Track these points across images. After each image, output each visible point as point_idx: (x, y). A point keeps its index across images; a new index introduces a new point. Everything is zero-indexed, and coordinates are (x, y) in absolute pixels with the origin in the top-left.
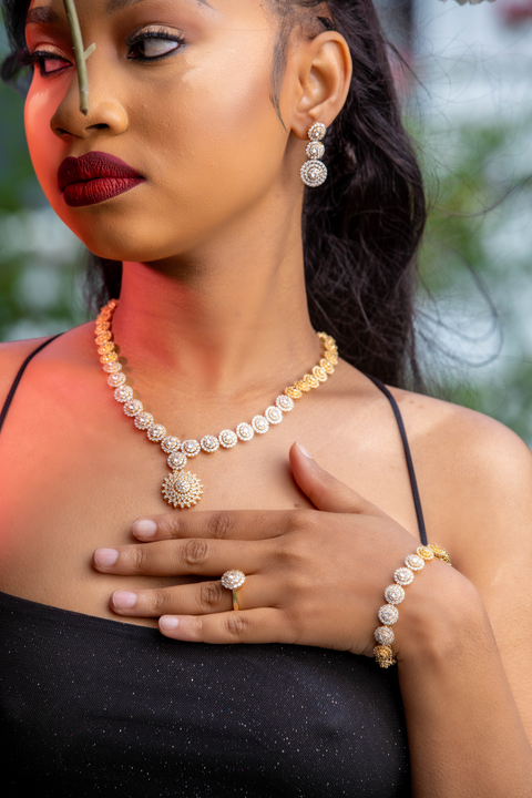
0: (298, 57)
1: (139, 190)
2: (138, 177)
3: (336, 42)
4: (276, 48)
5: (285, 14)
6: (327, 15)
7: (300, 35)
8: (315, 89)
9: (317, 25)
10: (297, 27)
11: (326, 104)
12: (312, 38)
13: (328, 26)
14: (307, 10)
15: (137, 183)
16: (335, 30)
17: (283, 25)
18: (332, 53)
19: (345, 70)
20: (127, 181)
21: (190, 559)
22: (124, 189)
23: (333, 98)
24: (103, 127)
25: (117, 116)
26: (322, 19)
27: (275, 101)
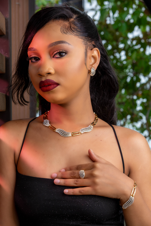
0: (89, 54)
1: (58, 87)
2: (58, 84)
3: (97, 50)
4: (85, 52)
5: (86, 45)
6: (94, 44)
7: (89, 49)
8: (93, 61)
9: (92, 46)
10: (89, 47)
11: (95, 64)
12: (92, 50)
13: (95, 46)
14: (90, 43)
15: (58, 86)
16: (96, 47)
17: (86, 47)
18: (96, 53)
19: (99, 56)
20: (55, 85)
21: (72, 176)
22: (55, 87)
23: (97, 62)
24: (49, 74)
25: (52, 71)
26: (93, 45)
27: (86, 64)
